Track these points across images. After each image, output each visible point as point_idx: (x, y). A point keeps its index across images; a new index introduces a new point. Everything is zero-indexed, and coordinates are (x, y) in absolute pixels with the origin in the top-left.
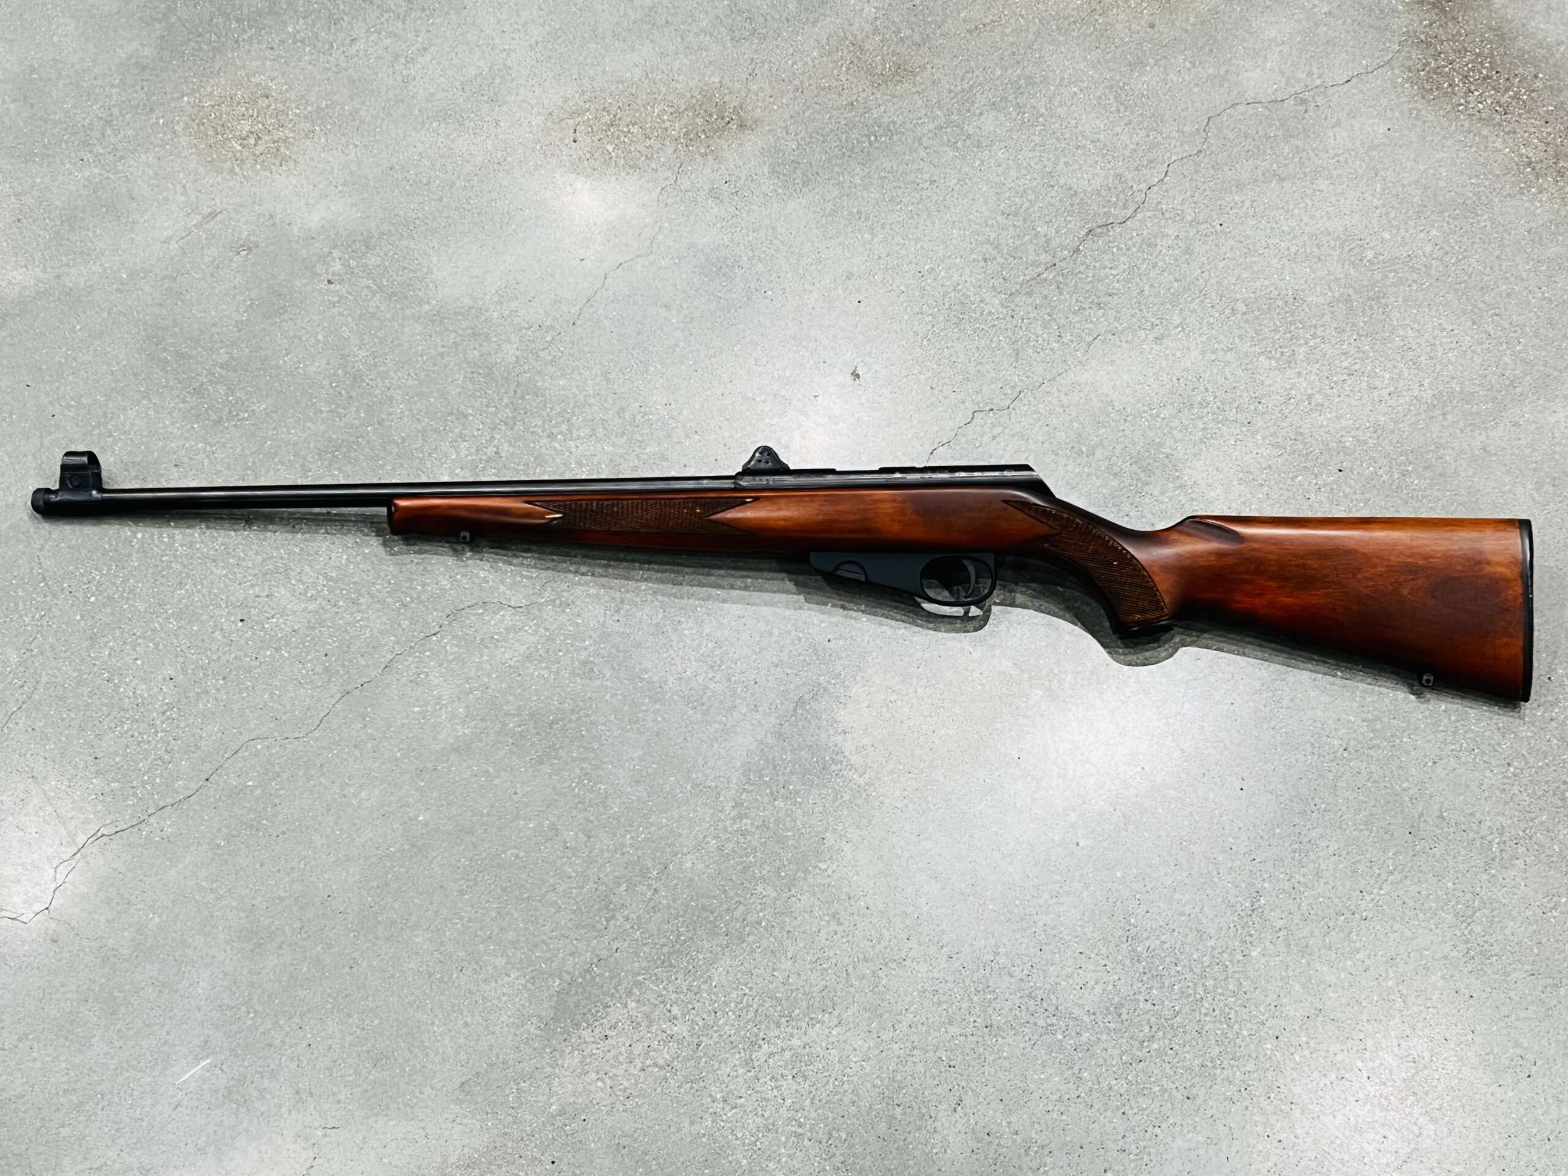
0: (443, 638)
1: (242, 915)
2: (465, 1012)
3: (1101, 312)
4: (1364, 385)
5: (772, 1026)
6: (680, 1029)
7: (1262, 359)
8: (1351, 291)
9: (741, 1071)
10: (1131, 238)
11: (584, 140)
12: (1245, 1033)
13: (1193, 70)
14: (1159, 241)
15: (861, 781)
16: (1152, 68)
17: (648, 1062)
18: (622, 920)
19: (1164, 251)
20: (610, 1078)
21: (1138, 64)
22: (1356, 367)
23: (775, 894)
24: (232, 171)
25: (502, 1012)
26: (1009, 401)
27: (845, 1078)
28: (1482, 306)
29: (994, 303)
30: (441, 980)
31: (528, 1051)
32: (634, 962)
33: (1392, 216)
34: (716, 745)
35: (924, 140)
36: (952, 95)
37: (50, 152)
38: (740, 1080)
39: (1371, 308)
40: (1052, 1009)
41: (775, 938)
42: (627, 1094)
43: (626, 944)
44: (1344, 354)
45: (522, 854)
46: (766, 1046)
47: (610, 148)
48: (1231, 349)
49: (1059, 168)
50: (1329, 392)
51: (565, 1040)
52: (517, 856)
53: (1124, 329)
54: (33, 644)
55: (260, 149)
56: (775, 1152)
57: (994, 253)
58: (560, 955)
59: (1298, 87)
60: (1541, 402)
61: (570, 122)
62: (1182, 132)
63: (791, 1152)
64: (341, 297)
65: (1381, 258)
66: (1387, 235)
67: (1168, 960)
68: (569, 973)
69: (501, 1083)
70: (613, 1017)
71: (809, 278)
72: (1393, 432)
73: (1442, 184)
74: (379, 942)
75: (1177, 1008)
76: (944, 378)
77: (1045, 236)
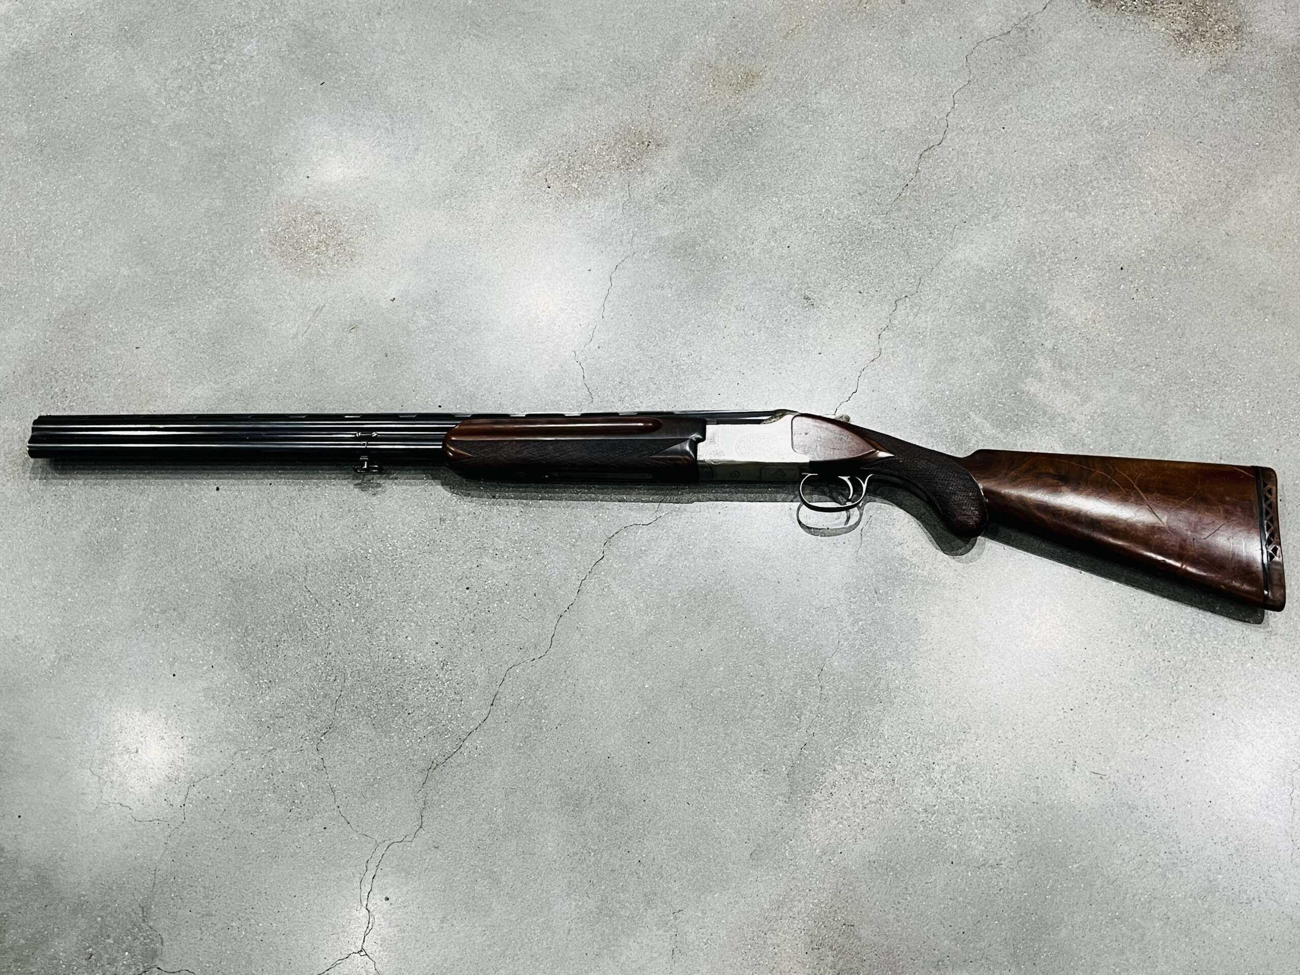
0: (608, 560)
1: (556, 788)
2: (732, 806)
3: (950, 209)
4: (1137, 212)
5: (936, 753)
6: (877, 773)
7: (1066, 212)
8: (1104, 151)
9: (928, 789)
10: (950, 152)
11: (556, 185)
12: (1232, 661)
13: (943, 26)
14: (968, 150)
15: (925, 573)
16: (915, 32)
17: (866, 802)
18: (808, 714)
19: (974, 156)
20: (846, 820)
21: (904, 32)
22: (1128, 201)
23: (900, 667)
24: (318, 273)
25: (757, 799)
26: (915, 288)
27: (996, 772)
28: (1189, 139)
29: (878, 223)
30: (707, 791)
31: (785, 819)
32: (828, 739)
33: (1109, 93)
34: (820, 578)
35: (785, 121)
36: (791, 85)
37: (181, 295)
38: (930, 794)
39: (1121, 159)
40: (1108, 686)
41: (912, 694)
42: (861, 827)
43: (818, 729)
44: (1117, 194)
45: (724, 690)
46: (937, 767)
47: (575, 185)
48: (1044, 211)
49: (882, 117)
50: (1116, 223)
51: (805, 805)
52: (721, 692)
53: (971, 216)
54: (330, 649)
55: (331, 253)
56: (971, 833)
57: (864, 188)
58: (778, 750)
59: (1015, 20)
60: (1250, 192)
61: (540, 174)
62: (953, 71)
63: (982, 830)
64: (436, 343)
65: (1114, 124)
66: (1111, 107)
67: (1166, 629)
68: (789, 759)
69: (777, 846)
70: (830, 780)
71: (748, 239)
72: (1167, 239)
73: (1132, 63)
74: (654, 778)
75: (1184, 659)
76: (866, 284)
77: (893, 166)
